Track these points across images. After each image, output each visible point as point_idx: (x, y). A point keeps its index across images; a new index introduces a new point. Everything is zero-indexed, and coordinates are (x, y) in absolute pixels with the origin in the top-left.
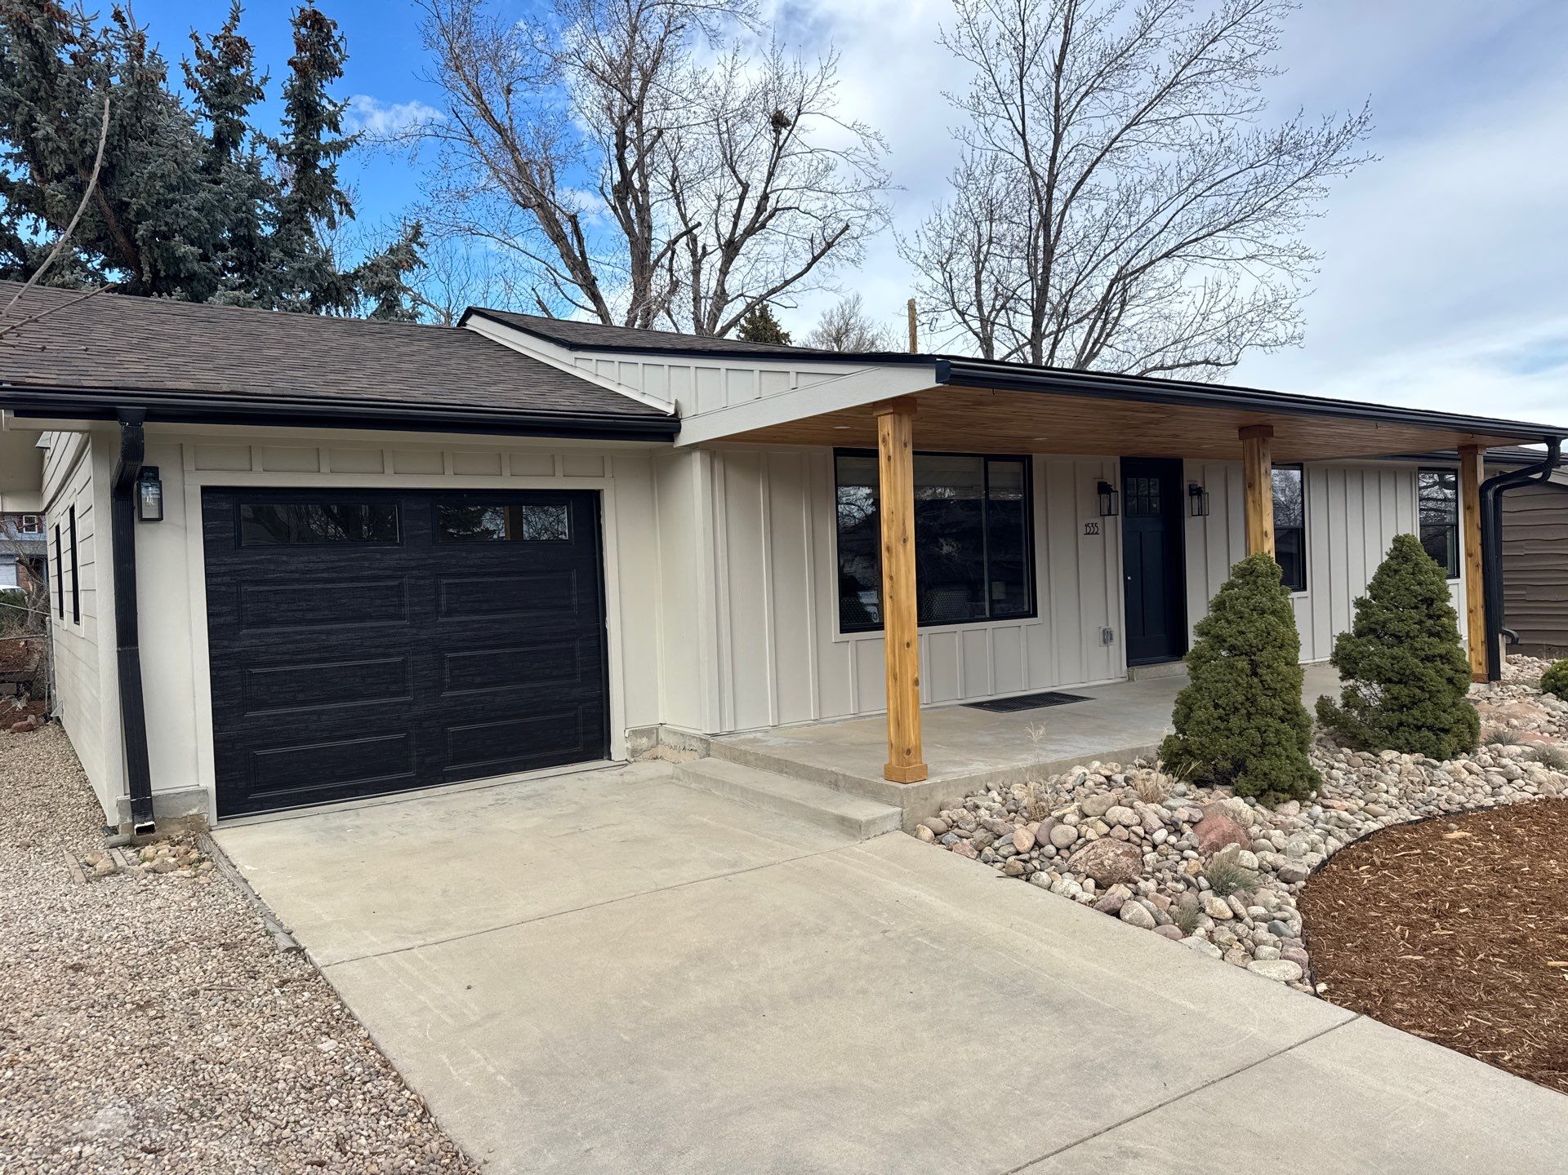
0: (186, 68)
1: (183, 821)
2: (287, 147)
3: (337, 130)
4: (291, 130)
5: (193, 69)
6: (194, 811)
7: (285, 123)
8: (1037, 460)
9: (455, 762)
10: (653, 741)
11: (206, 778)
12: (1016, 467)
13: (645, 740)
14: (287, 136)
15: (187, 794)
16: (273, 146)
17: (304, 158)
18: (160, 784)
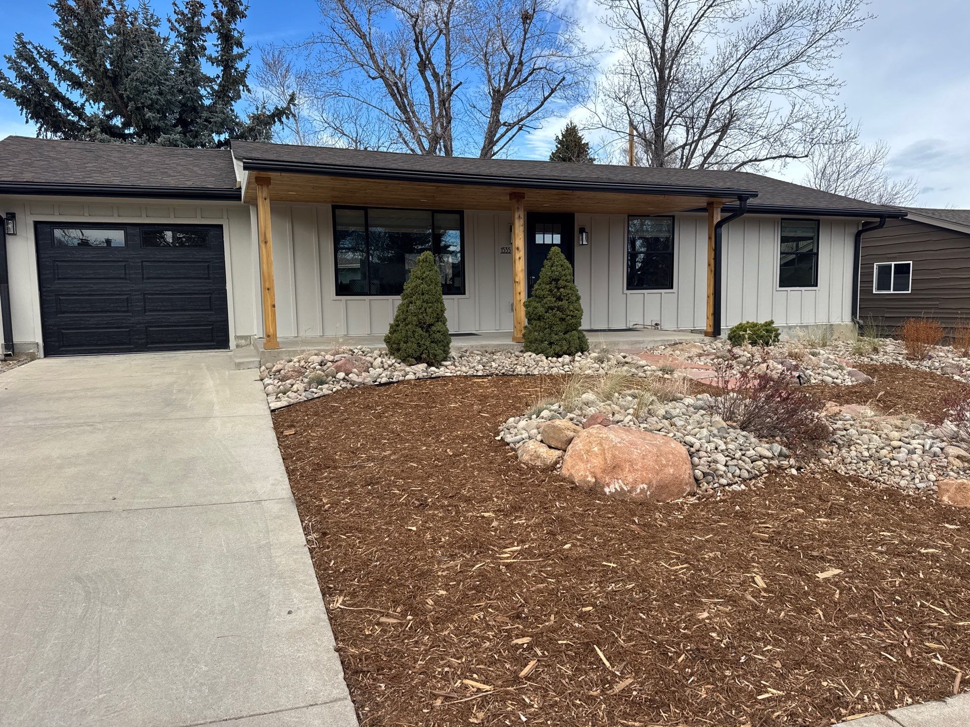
0: (169, 21)
1: (27, 354)
2: (216, 58)
3: (242, 47)
4: (219, 49)
5: (173, 21)
6: (32, 351)
7: (215, 45)
8: (466, 212)
9: (152, 343)
10: (249, 342)
11: (39, 339)
12: (457, 216)
13: (243, 341)
14: (218, 52)
15: (30, 344)
16: (210, 59)
17: (226, 62)
18: (16, 339)
